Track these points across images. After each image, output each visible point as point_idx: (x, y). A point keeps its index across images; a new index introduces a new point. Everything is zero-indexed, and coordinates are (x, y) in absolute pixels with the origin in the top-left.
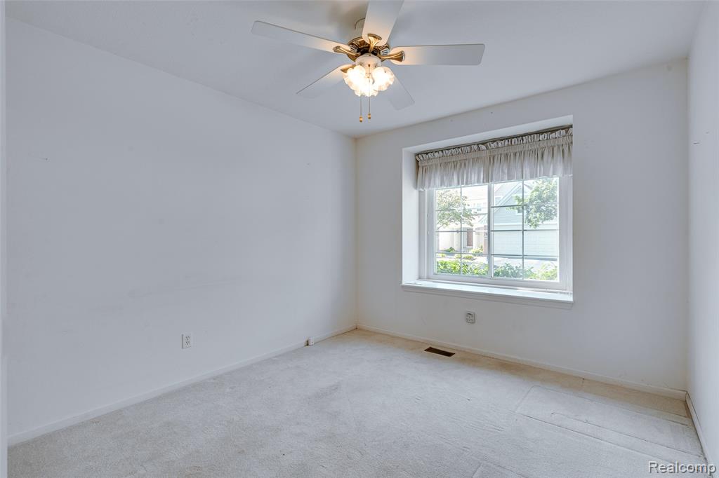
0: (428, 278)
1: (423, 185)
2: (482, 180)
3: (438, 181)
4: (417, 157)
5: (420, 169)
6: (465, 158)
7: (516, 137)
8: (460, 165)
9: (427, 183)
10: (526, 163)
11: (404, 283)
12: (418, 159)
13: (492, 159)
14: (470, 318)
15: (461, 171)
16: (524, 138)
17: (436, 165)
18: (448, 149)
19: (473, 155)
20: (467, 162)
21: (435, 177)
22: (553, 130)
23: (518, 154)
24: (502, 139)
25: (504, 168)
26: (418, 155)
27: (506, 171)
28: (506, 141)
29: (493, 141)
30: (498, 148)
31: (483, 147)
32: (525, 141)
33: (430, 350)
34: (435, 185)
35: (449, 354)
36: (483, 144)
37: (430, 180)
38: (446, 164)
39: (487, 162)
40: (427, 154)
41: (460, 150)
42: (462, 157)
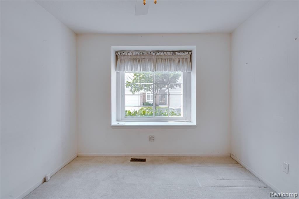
0: (122, 120)
1: (120, 70)
2: (152, 70)
3: (129, 68)
4: (117, 53)
5: (119, 60)
6: (144, 58)
7: (169, 51)
8: (142, 61)
9: (122, 69)
10: (172, 64)
11: (112, 125)
12: (118, 55)
13: (157, 60)
14: (152, 138)
15: (142, 64)
16: (172, 53)
17: (128, 59)
18: (136, 51)
19: (148, 57)
20: (145, 60)
21: (127, 65)
22: (184, 52)
23: (169, 60)
24: (162, 51)
25: (163, 65)
26: (117, 52)
27: (164, 67)
28: (164, 53)
29: (158, 52)
30: (160, 55)
31: (154, 54)
32: (172, 54)
33: (133, 160)
34: (127, 70)
35: (144, 160)
36: (153, 52)
37: (124, 67)
38: (134, 60)
39: (155, 61)
40: (123, 52)
41: (142, 53)
42: (142, 57)
